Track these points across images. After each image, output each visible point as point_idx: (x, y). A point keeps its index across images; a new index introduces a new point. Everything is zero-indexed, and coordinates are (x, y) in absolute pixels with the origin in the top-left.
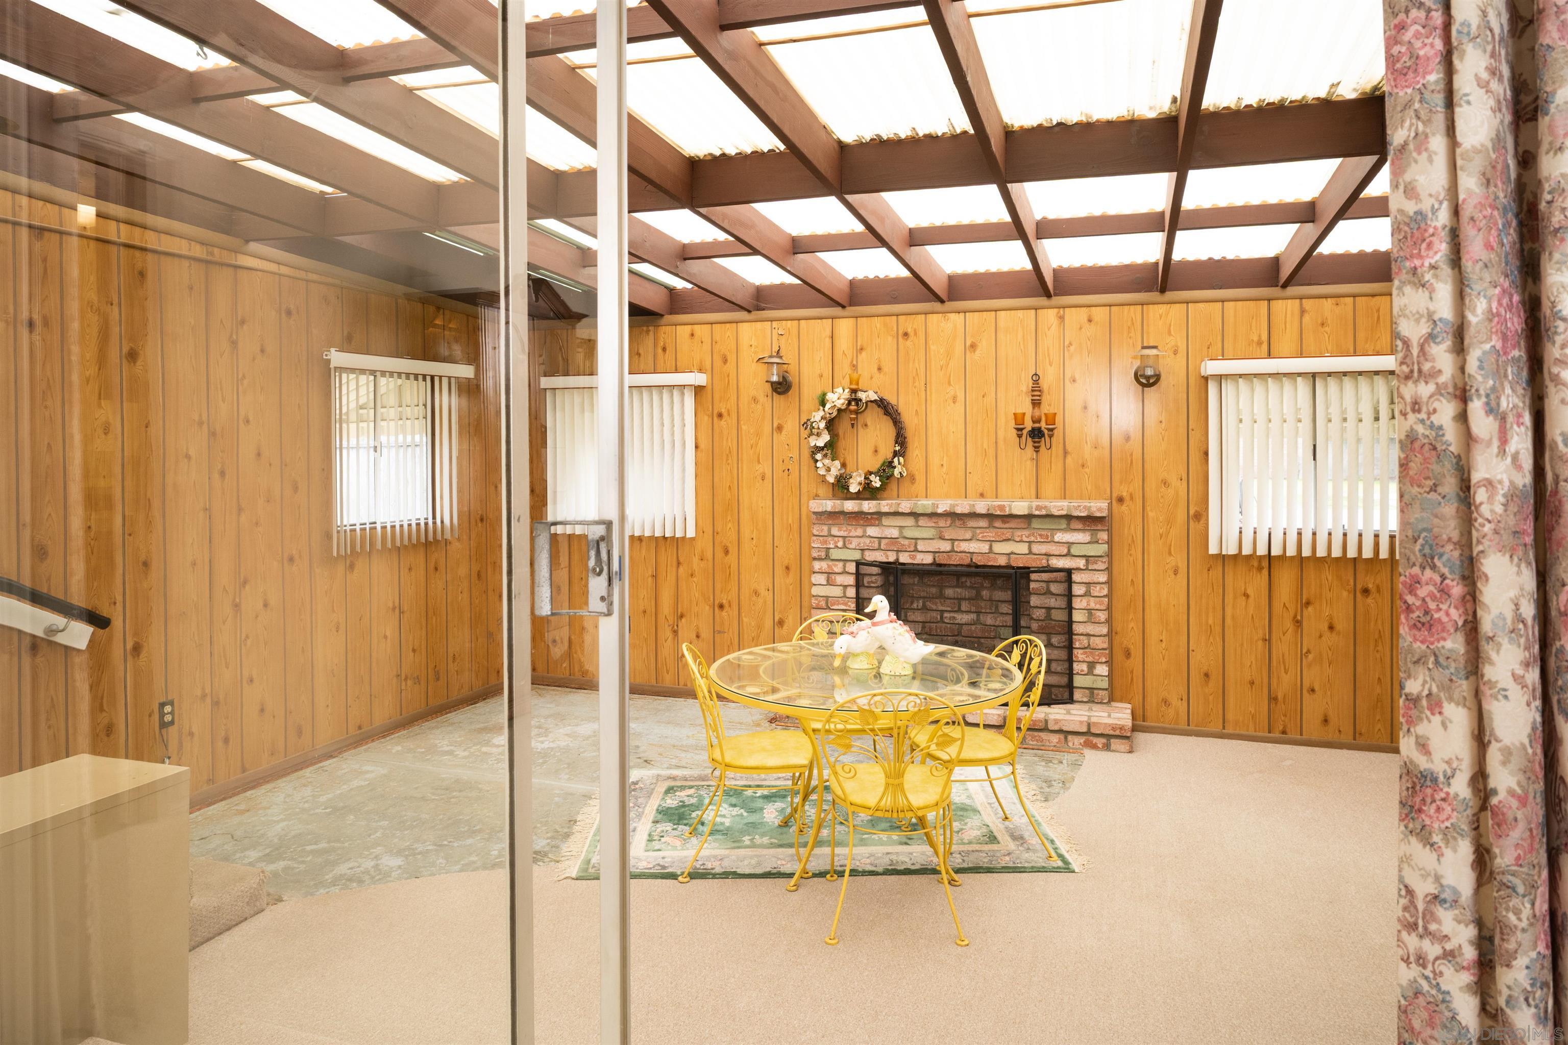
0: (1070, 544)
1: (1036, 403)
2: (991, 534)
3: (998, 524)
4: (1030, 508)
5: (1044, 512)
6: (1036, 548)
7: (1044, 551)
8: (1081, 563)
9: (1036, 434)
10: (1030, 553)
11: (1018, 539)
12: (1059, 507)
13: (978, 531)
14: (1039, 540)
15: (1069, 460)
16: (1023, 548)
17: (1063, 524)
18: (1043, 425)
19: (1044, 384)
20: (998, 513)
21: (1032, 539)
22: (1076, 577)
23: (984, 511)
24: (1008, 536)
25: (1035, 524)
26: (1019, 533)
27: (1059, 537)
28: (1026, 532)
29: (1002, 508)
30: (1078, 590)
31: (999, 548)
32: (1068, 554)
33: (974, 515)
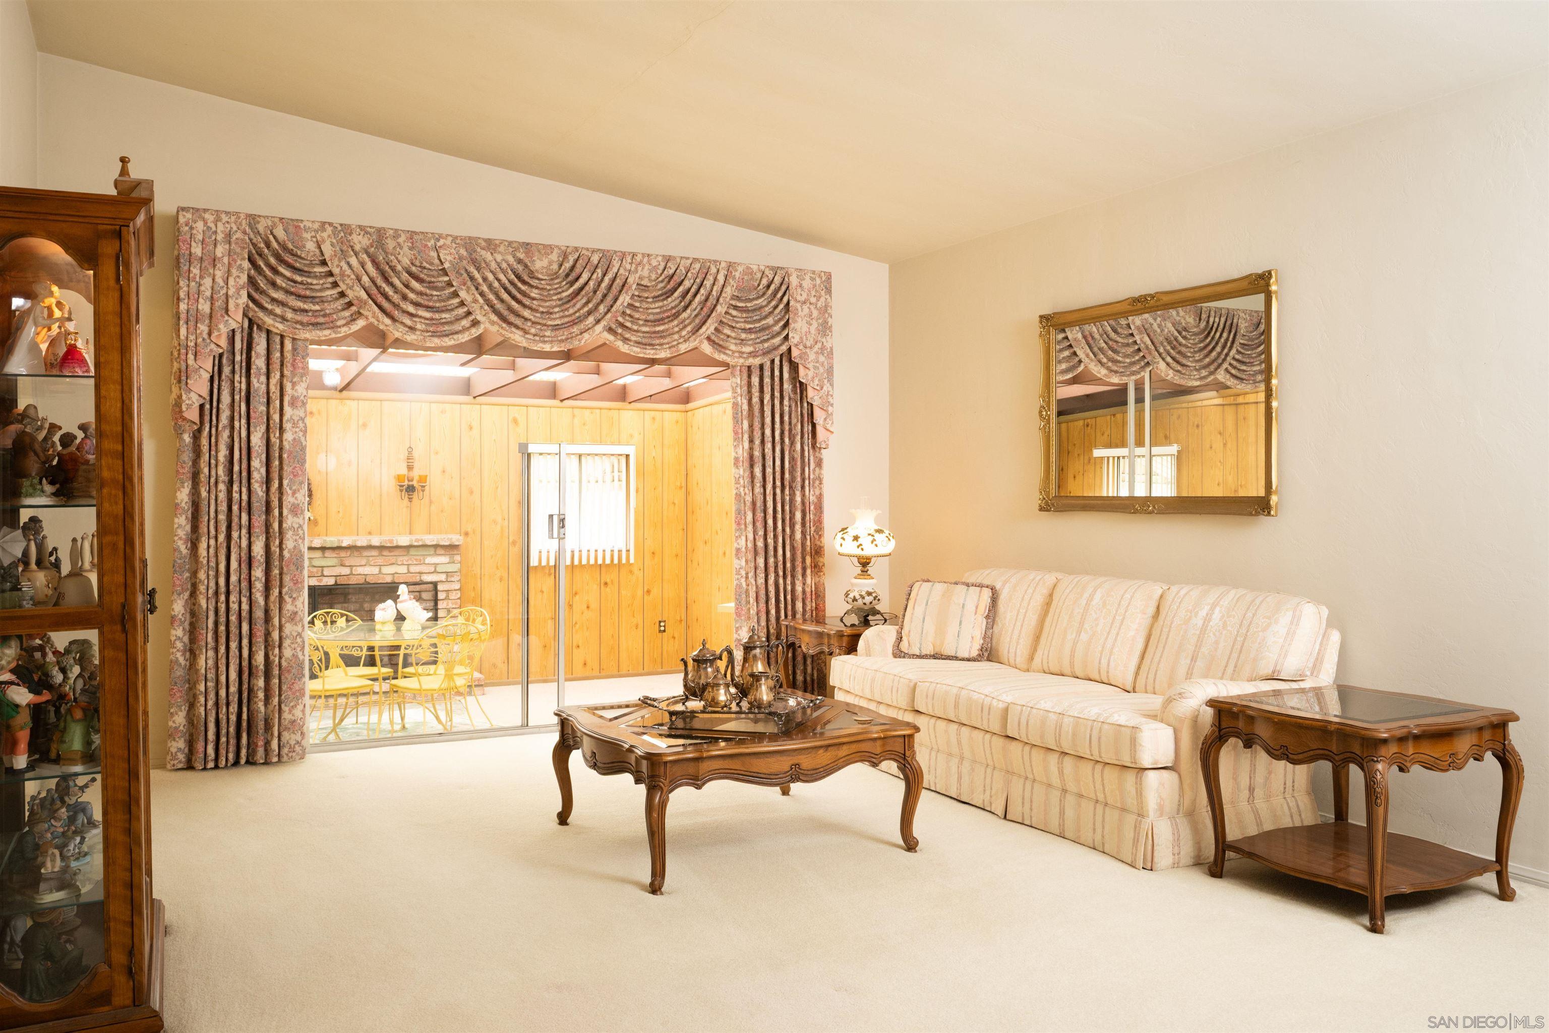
0: (436, 565)
1: (410, 468)
2: (380, 561)
3: (386, 553)
4: (411, 540)
5: (420, 543)
6: (413, 569)
7: (418, 571)
8: (443, 577)
9: (411, 489)
10: (409, 572)
11: (400, 563)
12: (430, 539)
13: (371, 559)
14: (415, 563)
15: (433, 507)
16: (403, 569)
17: (432, 551)
18: (415, 483)
19: (416, 454)
20: (389, 545)
21: (410, 562)
22: (440, 587)
23: (377, 544)
24: (393, 561)
25: (413, 552)
26: (401, 558)
27: (429, 560)
28: (406, 558)
29: (391, 541)
30: (441, 596)
31: (386, 570)
32: (435, 572)
33: (370, 547)
